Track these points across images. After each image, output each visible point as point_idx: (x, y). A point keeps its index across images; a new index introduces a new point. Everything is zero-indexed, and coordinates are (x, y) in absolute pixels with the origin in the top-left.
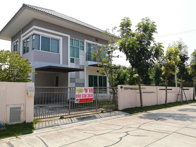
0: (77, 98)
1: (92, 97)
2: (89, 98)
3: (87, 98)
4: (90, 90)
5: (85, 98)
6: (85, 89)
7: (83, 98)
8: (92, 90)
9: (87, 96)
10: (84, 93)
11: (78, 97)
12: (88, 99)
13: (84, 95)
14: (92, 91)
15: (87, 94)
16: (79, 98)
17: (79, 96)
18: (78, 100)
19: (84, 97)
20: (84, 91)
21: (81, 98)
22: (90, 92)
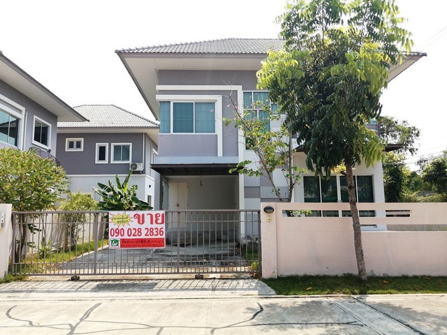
0: (114, 237)
1: (159, 236)
2: (150, 237)
3: (143, 237)
4: (154, 219)
5: (137, 237)
6: (137, 216)
7: (132, 237)
8: (160, 218)
9: (144, 232)
10: (134, 224)
11: (116, 234)
12: (149, 240)
13: (133, 232)
14: (160, 221)
15: (143, 227)
16: (119, 237)
17: (118, 232)
18: (116, 241)
19: (134, 235)
20: (133, 219)
21: (126, 237)
22: (152, 223)
